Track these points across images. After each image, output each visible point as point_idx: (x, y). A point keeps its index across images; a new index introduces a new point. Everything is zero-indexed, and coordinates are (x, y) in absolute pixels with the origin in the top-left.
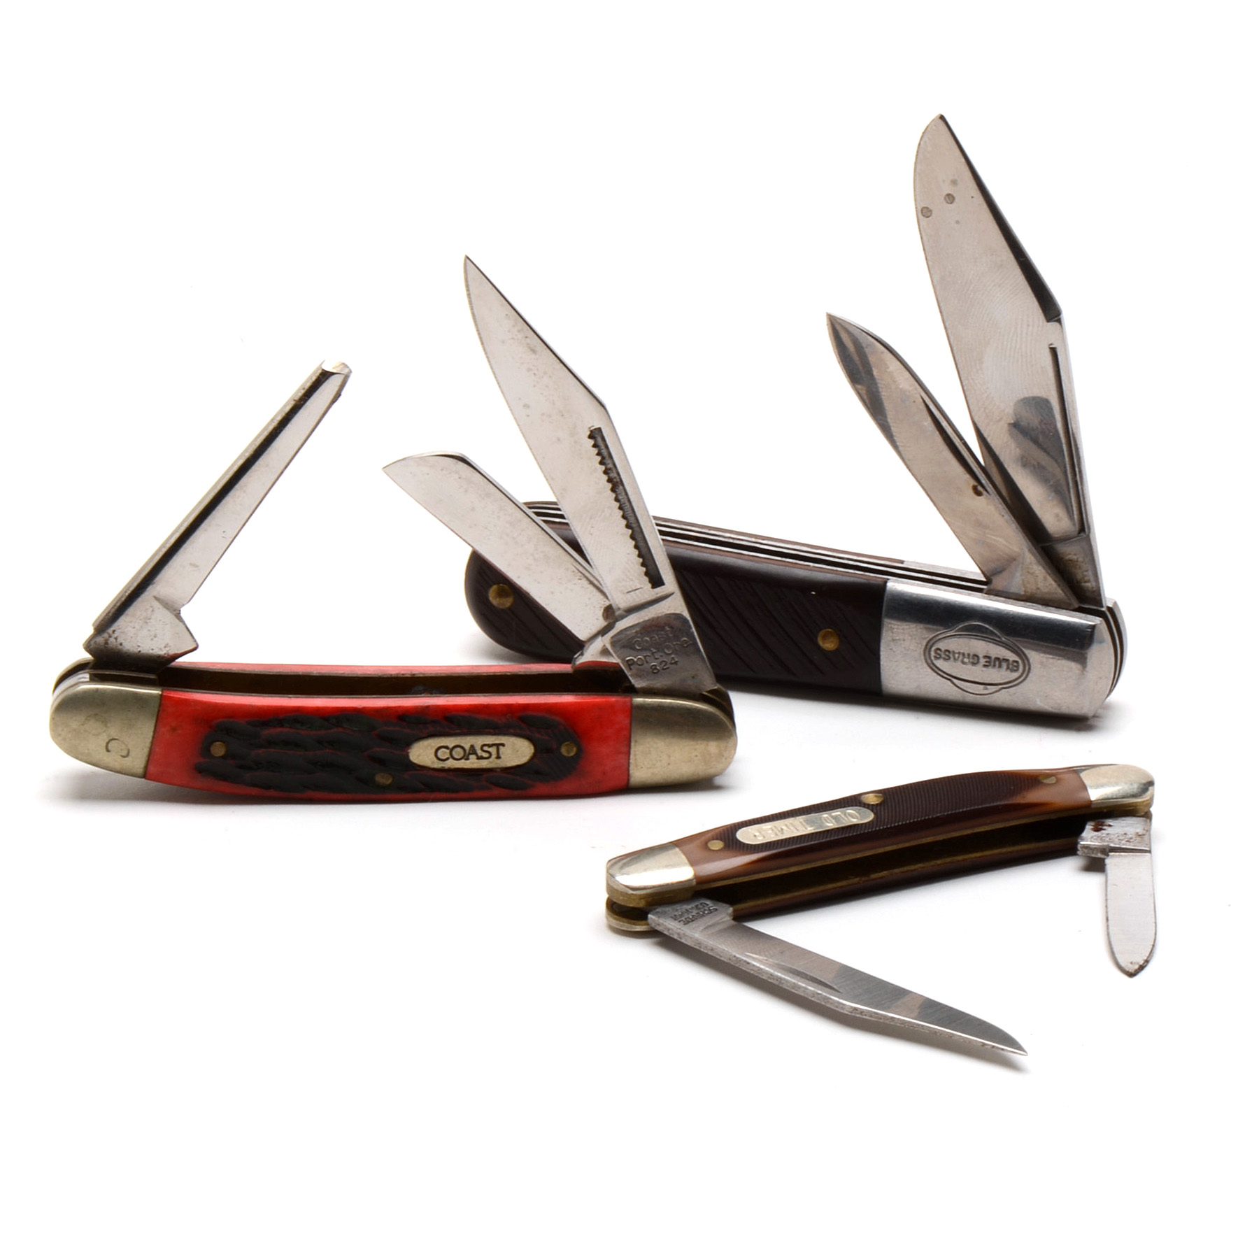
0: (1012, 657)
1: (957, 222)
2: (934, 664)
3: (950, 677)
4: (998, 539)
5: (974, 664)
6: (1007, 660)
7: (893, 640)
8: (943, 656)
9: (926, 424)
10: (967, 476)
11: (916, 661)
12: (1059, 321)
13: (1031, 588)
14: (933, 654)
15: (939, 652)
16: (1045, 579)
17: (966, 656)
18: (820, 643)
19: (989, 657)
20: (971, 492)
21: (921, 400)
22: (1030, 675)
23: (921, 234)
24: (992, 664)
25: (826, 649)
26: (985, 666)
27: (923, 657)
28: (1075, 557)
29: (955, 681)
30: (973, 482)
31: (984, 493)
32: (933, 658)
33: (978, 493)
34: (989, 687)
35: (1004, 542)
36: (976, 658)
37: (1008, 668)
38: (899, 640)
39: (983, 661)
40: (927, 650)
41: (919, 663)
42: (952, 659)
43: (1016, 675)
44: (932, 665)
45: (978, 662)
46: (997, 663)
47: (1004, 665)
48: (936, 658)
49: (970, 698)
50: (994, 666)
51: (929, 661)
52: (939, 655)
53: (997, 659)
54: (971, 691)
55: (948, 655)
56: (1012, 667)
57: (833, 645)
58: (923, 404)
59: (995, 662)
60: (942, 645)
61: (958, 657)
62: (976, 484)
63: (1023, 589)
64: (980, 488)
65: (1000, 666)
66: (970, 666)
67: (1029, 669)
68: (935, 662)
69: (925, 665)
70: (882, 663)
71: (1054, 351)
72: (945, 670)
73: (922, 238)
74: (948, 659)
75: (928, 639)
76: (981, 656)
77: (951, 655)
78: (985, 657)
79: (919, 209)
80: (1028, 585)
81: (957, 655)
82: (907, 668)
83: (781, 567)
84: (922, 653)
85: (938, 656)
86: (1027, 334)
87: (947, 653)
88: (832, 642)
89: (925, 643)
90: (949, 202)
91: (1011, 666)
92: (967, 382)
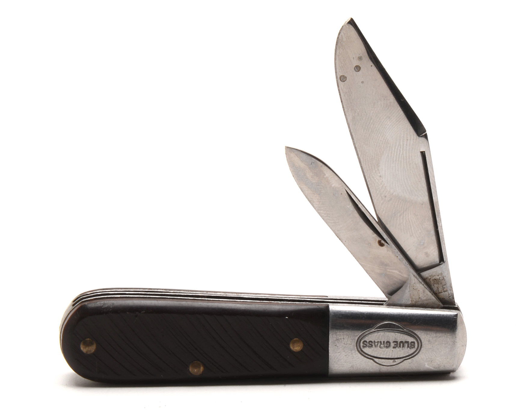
0: (410, 339)
1: (362, 82)
2: (362, 351)
3: (372, 358)
4: (394, 271)
5: (387, 347)
6: (407, 342)
7: (337, 340)
8: (368, 345)
9: (348, 207)
10: (375, 235)
11: (351, 350)
12: (426, 136)
13: (415, 298)
14: (362, 344)
15: (365, 343)
16: (424, 292)
17: (382, 343)
18: (292, 347)
19: (397, 342)
20: (377, 244)
21: (346, 192)
22: (422, 349)
23: (339, 92)
24: (398, 346)
25: (295, 351)
26: (394, 347)
27: (356, 347)
28: (438, 277)
29: (375, 359)
30: (378, 239)
31: (386, 244)
32: (362, 347)
33: (381, 245)
34: (396, 360)
35: (398, 273)
36: (388, 343)
37: (408, 347)
38: (341, 339)
39: (392, 345)
40: (358, 343)
41: (353, 351)
42: (374, 346)
43: (413, 350)
44: (361, 352)
45: (390, 346)
46: (402, 344)
47: (406, 345)
48: (364, 347)
49: (384, 369)
50: (400, 346)
51: (359, 350)
52: (366, 344)
53: (401, 342)
54: (386, 365)
55: (371, 344)
56: (411, 345)
57: (299, 348)
58: (347, 195)
59: (400, 345)
60: (367, 339)
61: (377, 344)
62: (380, 239)
63: (411, 299)
64: (383, 242)
65: (403, 346)
66: (385, 349)
67: (421, 345)
68: (363, 349)
69: (357, 352)
70: (330, 355)
71: (423, 154)
72: (369, 354)
73: (340, 95)
74: (371, 347)
75: (358, 336)
76: (391, 342)
77: (373, 344)
78: (394, 342)
79: (339, 77)
80: (414, 297)
81: (376, 344)
82: (346, 356)
83: (260, 305)
84: (355, 345)
85: (365, 346)
86: (406, 145)
87: (370, 343)
88: (299, 346)
89: (357, 338)
90: (357, 70)
91: (410, 345)
92: (369, 179)
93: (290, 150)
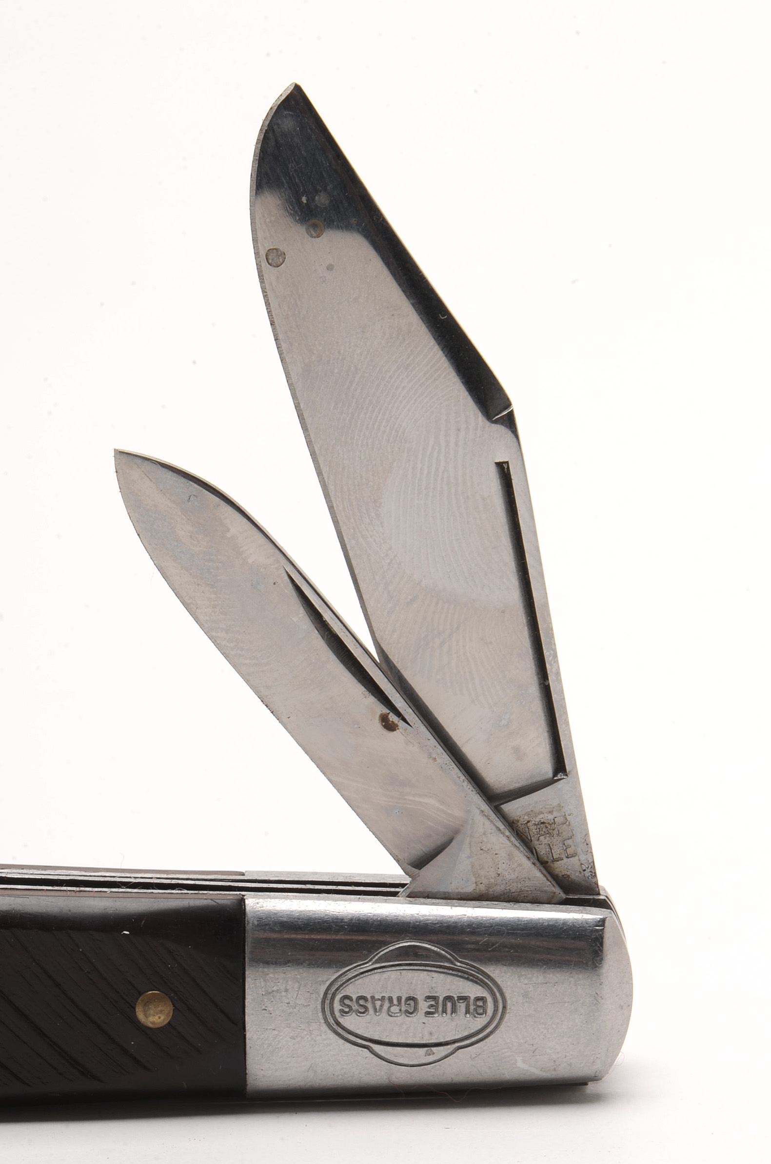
0: (474, 991)
1: (330, 268)
2: (338, 1024)
3: (367, 1043)
4: (426, 800)
5: (408, 1013)
6: (465, 999)
7: (268, 993)
8: (355, 1007)
9: (295, 619)
10: (371, 700)
11: (309, 1023)
12: (510, 422)
13: (487, 879)
14: (337, 1006)
15: (347, 1002)
16: (510, 857)
17: (395, 1002)
18: (141, 1016)
19: (434, 998)
20: (378, 725)
21: (286, 578)
22: (507, 1016)
23: (265, 297)
24: (440, 1009)
25: (151, 1025)
26: (428, 1013)
27: (320, 1015)
28: (551, 817)
29: (377, 1048)
30: (383, 709)
31: (401, 724)
32: (337, 1014)
33: (390, 727)
34: (434, 1049)
35: (437, 804)
36: (412, 1003)
37: (467, 1011)
38: (277, 991)
39: (423, 1006)
40: (327, 1002)
41: (314, 1026)
42: (371, 1010)
43: (481, 1021)
44: (335, 1027)
45: (416, 1009)
46: (449, 1005)
47: (462, 1006)
48: (343, 1012)
49: (402, 1076)
50: (444, 1011)
51: (331, 1021)
52: (349, 1006)
53: (449, 998)
54: (406, 1062)
55: (363, 1005)
56: (477, 1007)
57: (162, 1018)
58: (290, 585)
59: (444, 1005)
60: (353, 990)
61: (381, 1006)
62: (385, 710)
63: (474, 879)
64: (393, 717)
65: (454, 1010)
66: (402, 1019)
67: (504, 1007)
68: (341, 1020)
69: (324, 1027)
70: (248, 1035)
71: (504, 471)
72: (359, 1032)
73: (267, 304)
74: (363, 1013)
75: (328, 983)
76: (420, 998)
77: (369, 1005)
78: (428, 998)
79: (263, 253)
80: (482, 873)
81: (378, 1003)
82: (292, 1038)
83: (51, 899)
84: (319, 1007)
85: (347, 1010)
86: (456, 444)
87: (362, 1002)
88: (161, 1012)
89: (323, 988)
90: (315, 235)
91: (472, 1007)
92: (353, 542)
93: (125, 459)
